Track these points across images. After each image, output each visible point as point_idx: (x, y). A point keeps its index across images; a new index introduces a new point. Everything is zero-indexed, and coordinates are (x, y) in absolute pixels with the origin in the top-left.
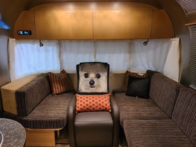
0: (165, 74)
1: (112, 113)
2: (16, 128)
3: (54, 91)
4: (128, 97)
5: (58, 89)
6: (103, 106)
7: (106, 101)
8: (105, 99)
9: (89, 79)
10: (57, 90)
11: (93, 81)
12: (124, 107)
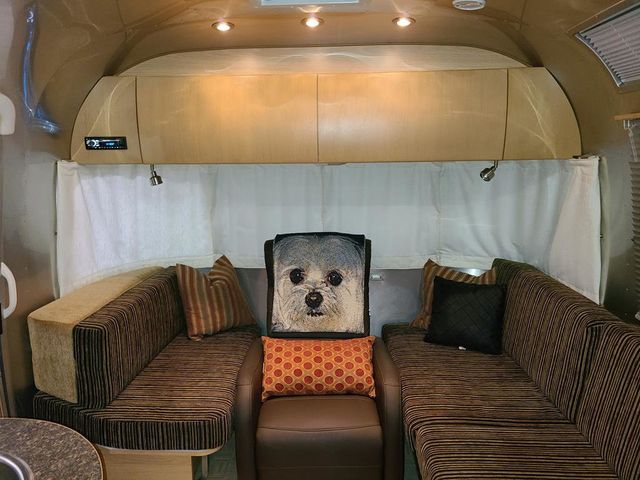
0: (553, 275)
1: (379, 401)
2: (74, 452)
3: (191, 324)
4: (432, 349)
5: (206, 318)
6: (349, 379)
7: (359, 360)
8: (358, 354)
9: (304, 289)
10: (202, 322)
11: (319, 293)
12: (417, 382)
